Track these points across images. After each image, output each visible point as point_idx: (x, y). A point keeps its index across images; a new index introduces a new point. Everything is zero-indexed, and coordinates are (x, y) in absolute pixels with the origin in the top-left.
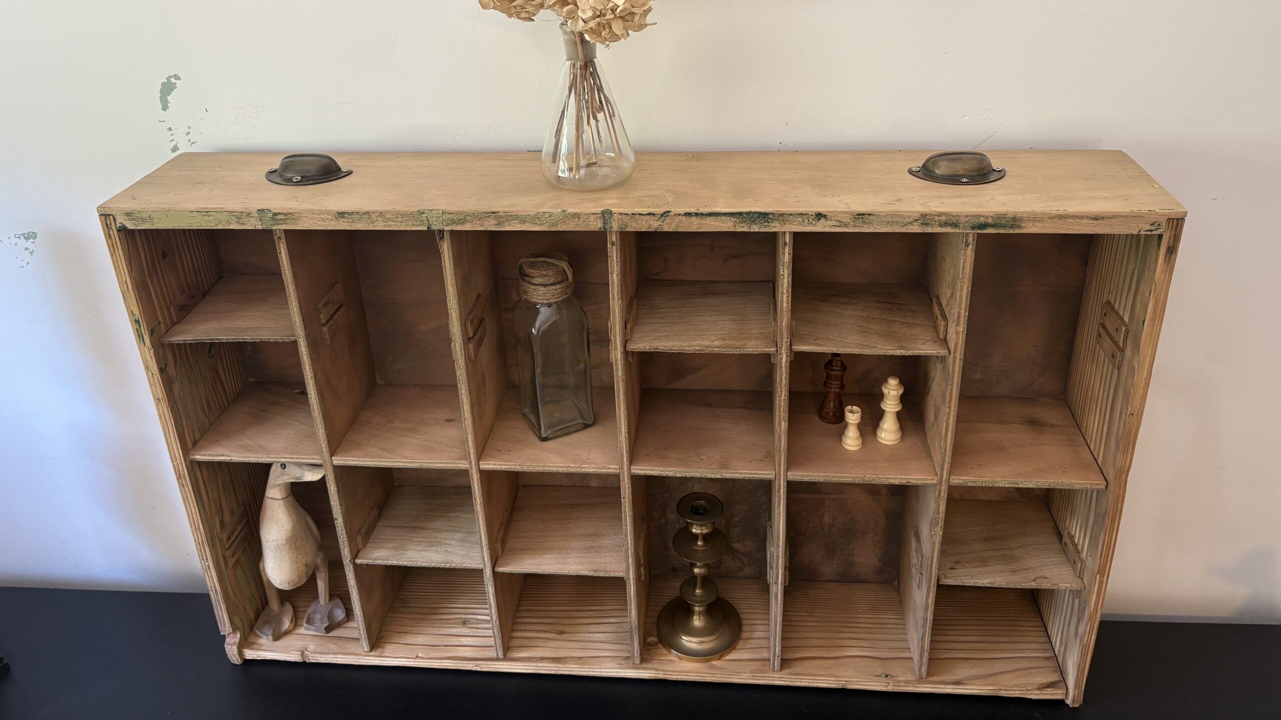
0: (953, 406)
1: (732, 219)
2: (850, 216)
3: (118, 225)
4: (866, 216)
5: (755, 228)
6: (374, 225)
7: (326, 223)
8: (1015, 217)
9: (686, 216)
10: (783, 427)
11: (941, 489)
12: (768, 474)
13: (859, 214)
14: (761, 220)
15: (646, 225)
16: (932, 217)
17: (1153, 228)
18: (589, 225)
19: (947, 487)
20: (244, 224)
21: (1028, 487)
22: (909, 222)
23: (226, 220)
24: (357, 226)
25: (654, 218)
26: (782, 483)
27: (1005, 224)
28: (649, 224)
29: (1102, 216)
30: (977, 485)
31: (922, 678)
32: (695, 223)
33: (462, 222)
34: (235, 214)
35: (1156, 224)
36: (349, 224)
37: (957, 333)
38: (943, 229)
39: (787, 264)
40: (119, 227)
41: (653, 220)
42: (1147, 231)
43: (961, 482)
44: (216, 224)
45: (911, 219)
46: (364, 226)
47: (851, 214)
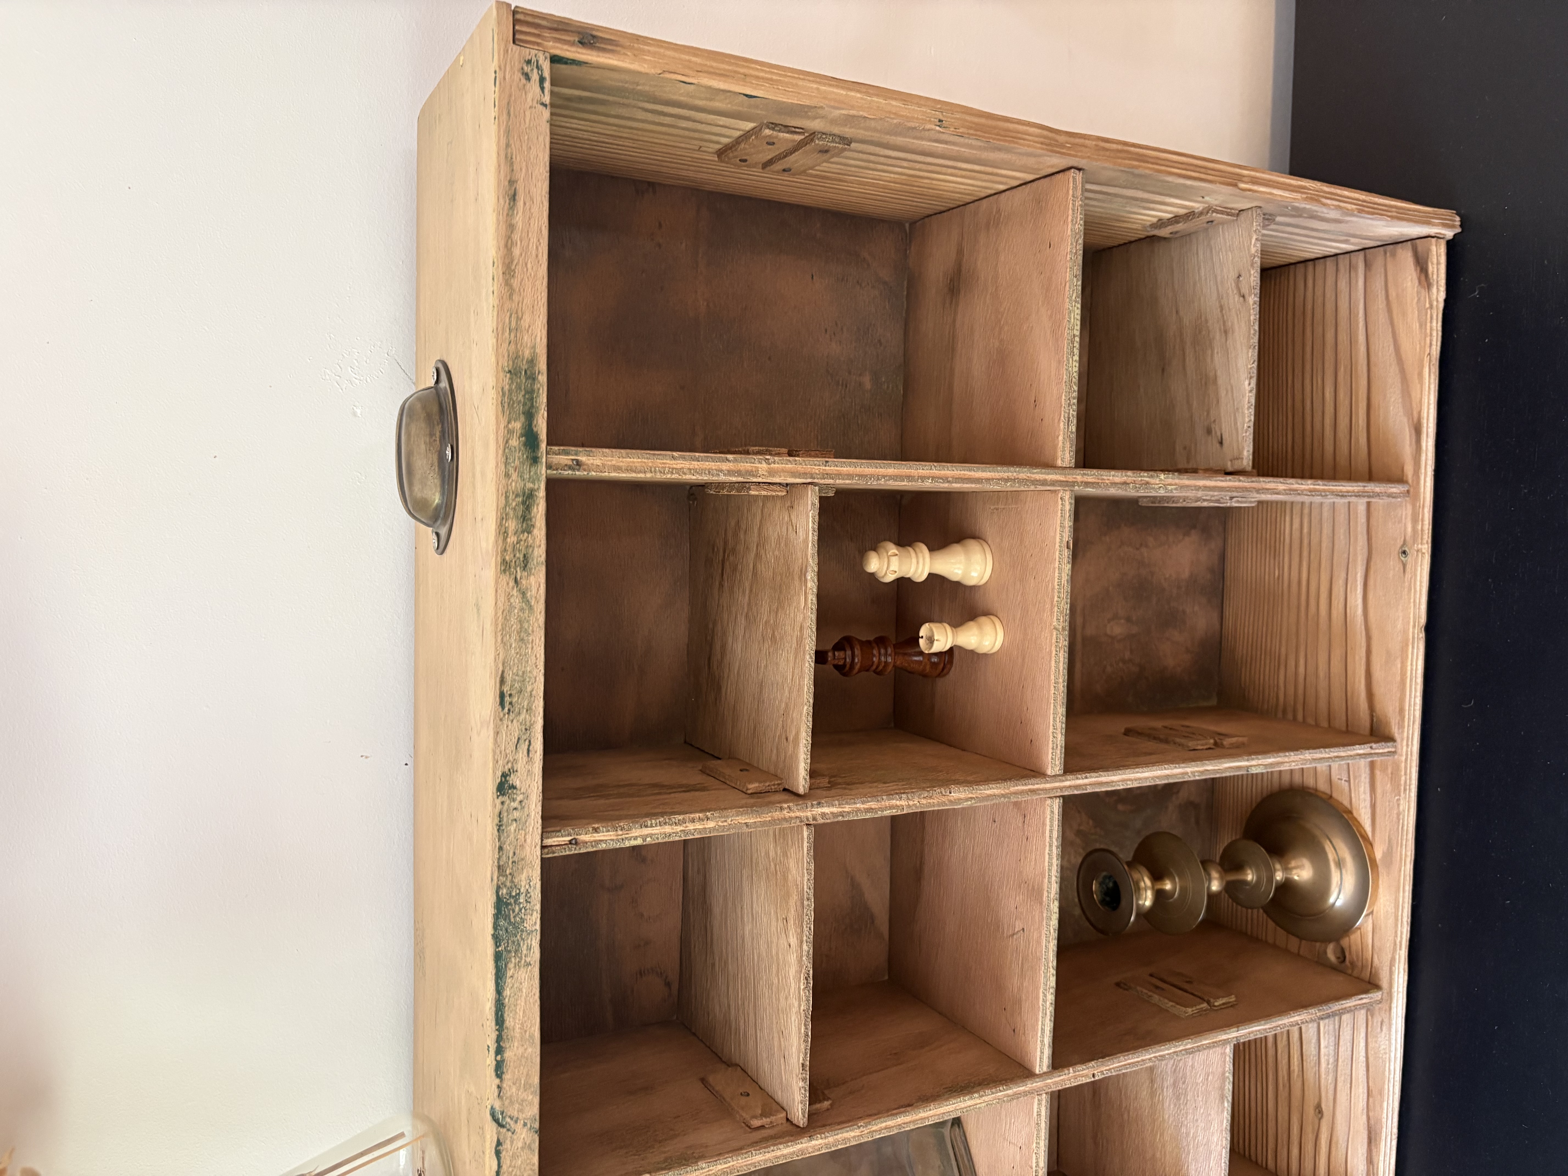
1: (510, 973)
2: (505, 722)
4: (506, 689)
5: (533, 921)
8: (510, 372)
9: (503, 1073)
10: (962, 796)
11: (1082, 482)
12: (1052, 812)
13: (502, 704)
14: (514, 911)
15: (525, 1154)
16: (510, 549)
17: (535, 77)
19: (1077, 470)
21: (1079, 317)
22: (520, 596)
25: (508, 1142)
26: (1067, 783)
27: (527, 392)
28: (523, 1148)
29: (507, 183)
30: (1075, 413)
31: (1408, 491)
32: (521, 1050)
35: (527, 69)
38: (538, 524)
39: (620, 832)
41: (512, 1142)
42: (542, 89)
43: (1068, 445)
45: (515, 592)
47: (501, 720)
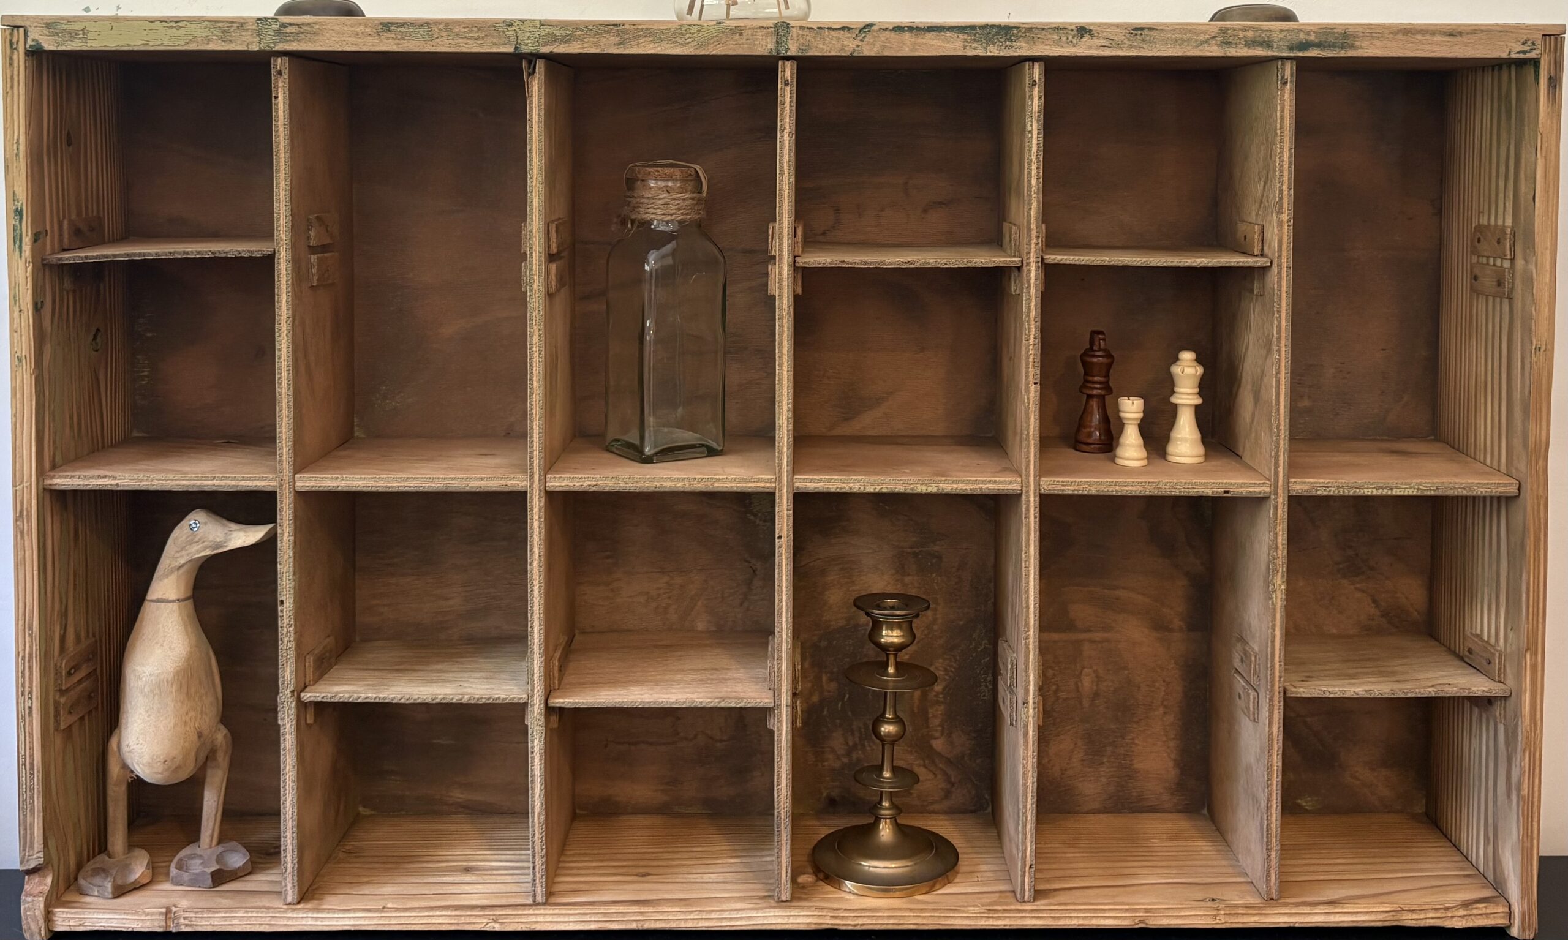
0: (1283, 349)
1: (961, 36)
2: (1124, 31)
3: (30, 42)
4: (1146, 31)
5: (993, 51)
6: (434, 44)
7: (359, 40)
8: (1345, 33)
9: (896, 31)
10: (1032, 395)
11: (1277, 502)
12: (1010, 483)
13: (1136, 29)
14: (1001, 38)
15: (838, 46)
16: (1235, 33)
17: (1525, 48)
18: (755, 45)
19: (1286, 499)
20: (230, 41)
21: (1406, 493)
22: (1204, 39)
23: (204, 35)
24: (409, 45)
25: (850, 35)
26: (1032, 499)
27: (1333, 44)
28: (843, 45)
29: (1459, 30)
30: (1332, 493)
31: (1271, 900)
32: (908, 43)
33: (566, 39)
34: (221, 25)
35: (1529, 43)
36: (396, 41)
37: (1280, 223)
38: (1250, 51)
39: (1036, 115)
40: (31, 46)
41: (848, 38)
42: (1519, 52)
43: (1306, 487)
44: (188, 41)
45: (1207, 36)
46: (419, 44)
47: (1126, 29)
